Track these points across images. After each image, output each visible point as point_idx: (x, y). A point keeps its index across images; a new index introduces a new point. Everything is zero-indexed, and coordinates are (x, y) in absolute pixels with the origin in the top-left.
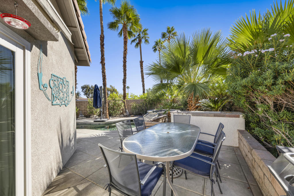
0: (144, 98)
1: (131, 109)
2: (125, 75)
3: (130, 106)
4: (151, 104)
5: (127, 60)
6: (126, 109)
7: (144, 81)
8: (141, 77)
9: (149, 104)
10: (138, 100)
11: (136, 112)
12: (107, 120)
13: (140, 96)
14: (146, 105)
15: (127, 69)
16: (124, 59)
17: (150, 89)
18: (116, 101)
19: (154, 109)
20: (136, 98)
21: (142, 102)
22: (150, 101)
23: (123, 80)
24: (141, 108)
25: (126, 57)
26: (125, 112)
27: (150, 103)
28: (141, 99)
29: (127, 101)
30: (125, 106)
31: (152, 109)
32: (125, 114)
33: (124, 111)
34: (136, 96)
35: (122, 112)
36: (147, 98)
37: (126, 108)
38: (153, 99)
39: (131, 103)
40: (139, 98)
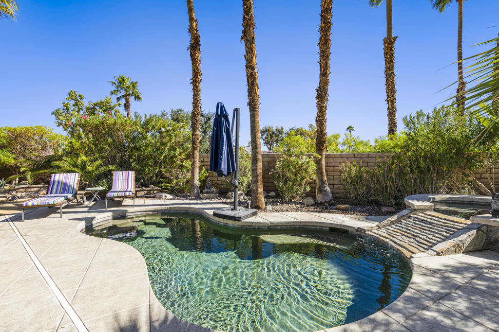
0: (394, 147)
1: (342, 182)
2: (324, 74)
3: (341, 172)
4: (421, 172)
5: (332, 20)
6: (322, 182)
7: (394, 99)
8: (385, 87)
9: (412, 171)
10: (368, 156)
11: (357, 195)
12: (247, 216)
13: (376, 142)
14: (401, 173)
15: (331, 50)
16: (322, 16)
17: (420, 114)
18: (290, 156)
19: (436, 191)
20: (361, 149)
21: (384, 163)
22: (421, 160)
23: (317, 91)
24: (378, 180)
25: (330, 9)
26: (321, 191)
27: (418, 167)
28: (383, 151)
29: (327, 157)
30: (319, 171)
31: (427, 192)
32: (319, 198)
33: (317, 186)
34: (362, 142)
35: (308, 189)
36: (406, 148)
37: (325, 178)
38: (432, 154)
39: (343, 164)
40: (373, 150)
